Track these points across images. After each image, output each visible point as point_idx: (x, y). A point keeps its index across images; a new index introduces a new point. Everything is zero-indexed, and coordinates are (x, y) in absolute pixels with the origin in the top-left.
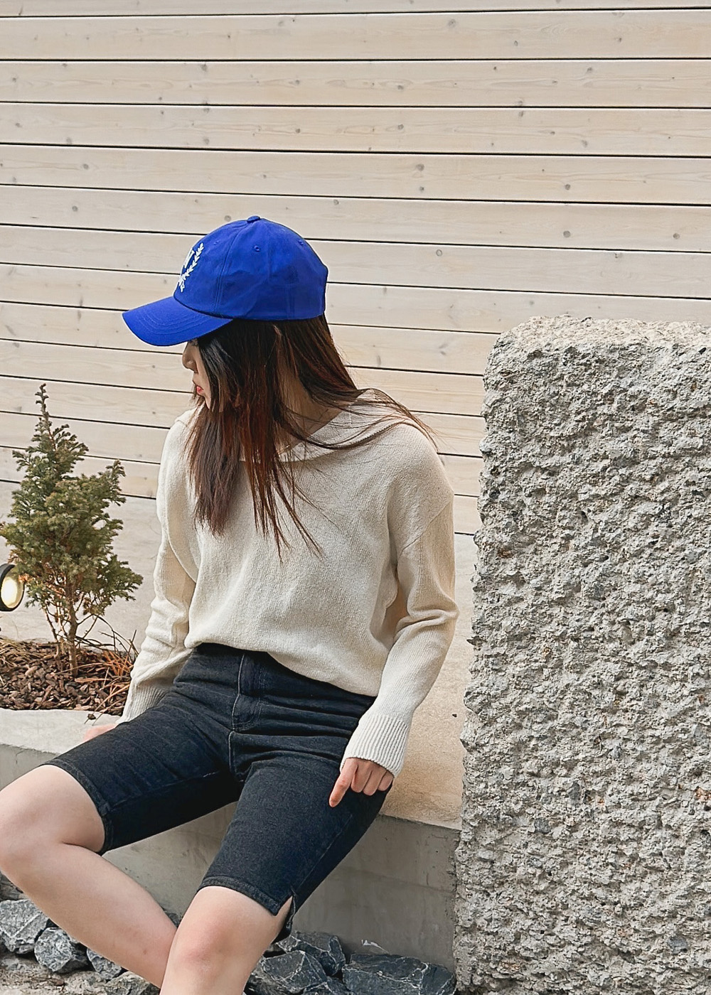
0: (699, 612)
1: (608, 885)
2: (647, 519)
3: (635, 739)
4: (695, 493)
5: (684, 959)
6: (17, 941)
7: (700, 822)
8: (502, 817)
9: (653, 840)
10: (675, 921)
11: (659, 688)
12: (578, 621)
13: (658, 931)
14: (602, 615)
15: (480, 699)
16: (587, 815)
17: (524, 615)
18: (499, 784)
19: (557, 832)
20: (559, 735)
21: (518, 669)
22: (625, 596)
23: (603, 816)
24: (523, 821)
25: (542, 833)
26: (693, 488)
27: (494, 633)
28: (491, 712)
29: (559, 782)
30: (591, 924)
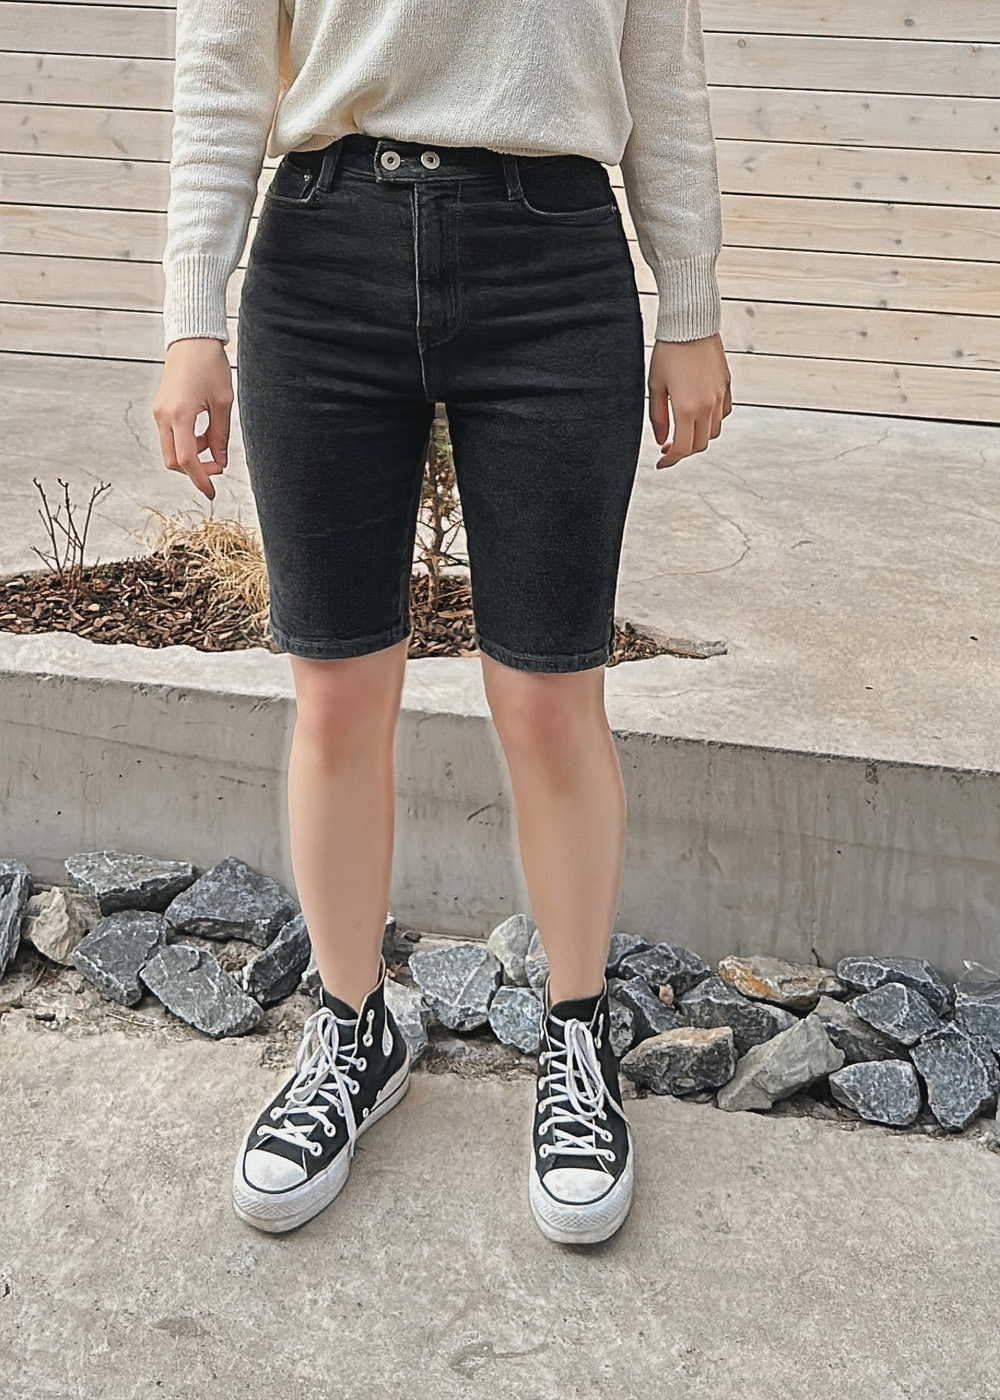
6: (462, 1010)
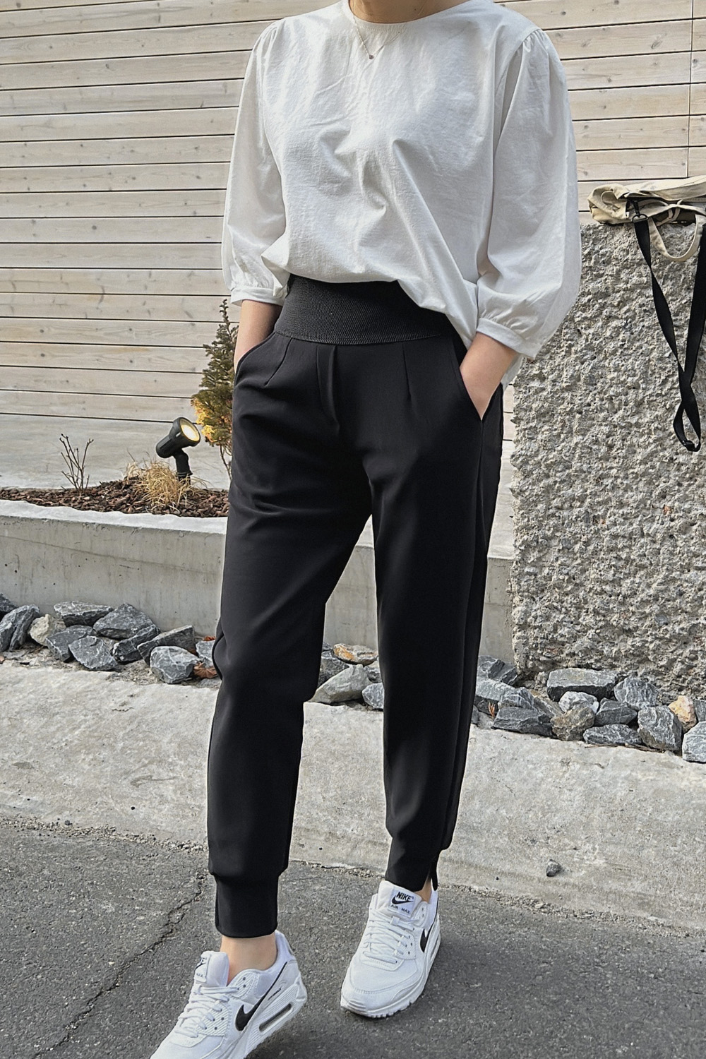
0: (655, 387)
1: (613, 581)
2: (617, 330)
3: (621, 476)
4: (645, 311)
5: (666, 629)
7: (669, 528)
8: (540, 540)
9: (639, 545)
10: (658, 603)
11: (635, 440)
12: (580, 400)
13: (647, 611)
14: (595, 395)
15: (520, 459)
16: (596, 532)
17: (546, 399)
18: (537, 516)
19: (577, 547)
20: (573, 478)
21: (545, 436)
22: (608, 381)
23: (606, 532)
24: (554, 543)
25: (567, 549)
26: (644, 308)
27: (528, 413)
28: (529, 468)
29: (576, 511)
30: (603, 612)
